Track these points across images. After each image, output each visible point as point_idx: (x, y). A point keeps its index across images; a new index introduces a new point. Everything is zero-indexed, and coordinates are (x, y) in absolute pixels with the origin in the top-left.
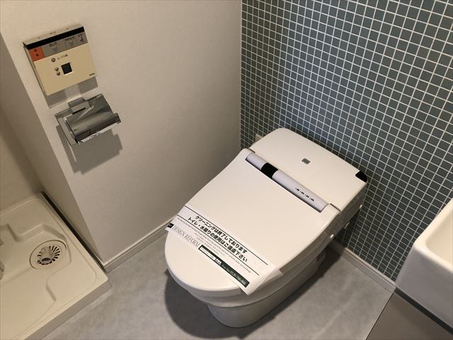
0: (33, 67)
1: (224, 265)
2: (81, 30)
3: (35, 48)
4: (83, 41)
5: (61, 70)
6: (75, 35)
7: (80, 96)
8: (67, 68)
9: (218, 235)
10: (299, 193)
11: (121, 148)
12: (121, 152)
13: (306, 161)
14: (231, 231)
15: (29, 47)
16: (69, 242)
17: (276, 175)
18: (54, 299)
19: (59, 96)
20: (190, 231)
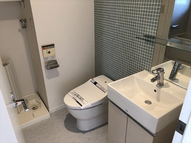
0: (43, 51)
1: (77, 102)
2: (54, 45)
3: (44, 47)
4: (54, 47)
5: (48, 53)
6: (52, 46)
7: (51, 59)
8: (49, 52)
9: (78, 96)
10: (101, 88)
11: (59, 75)
12: (59, 76)
13: (106, 82)
14: (81, 95)
15: (42, 47)
16: (41, 104)
17: (97, 84)
18: (34, 117)
19: (47, 58)
20: (71, 95)
